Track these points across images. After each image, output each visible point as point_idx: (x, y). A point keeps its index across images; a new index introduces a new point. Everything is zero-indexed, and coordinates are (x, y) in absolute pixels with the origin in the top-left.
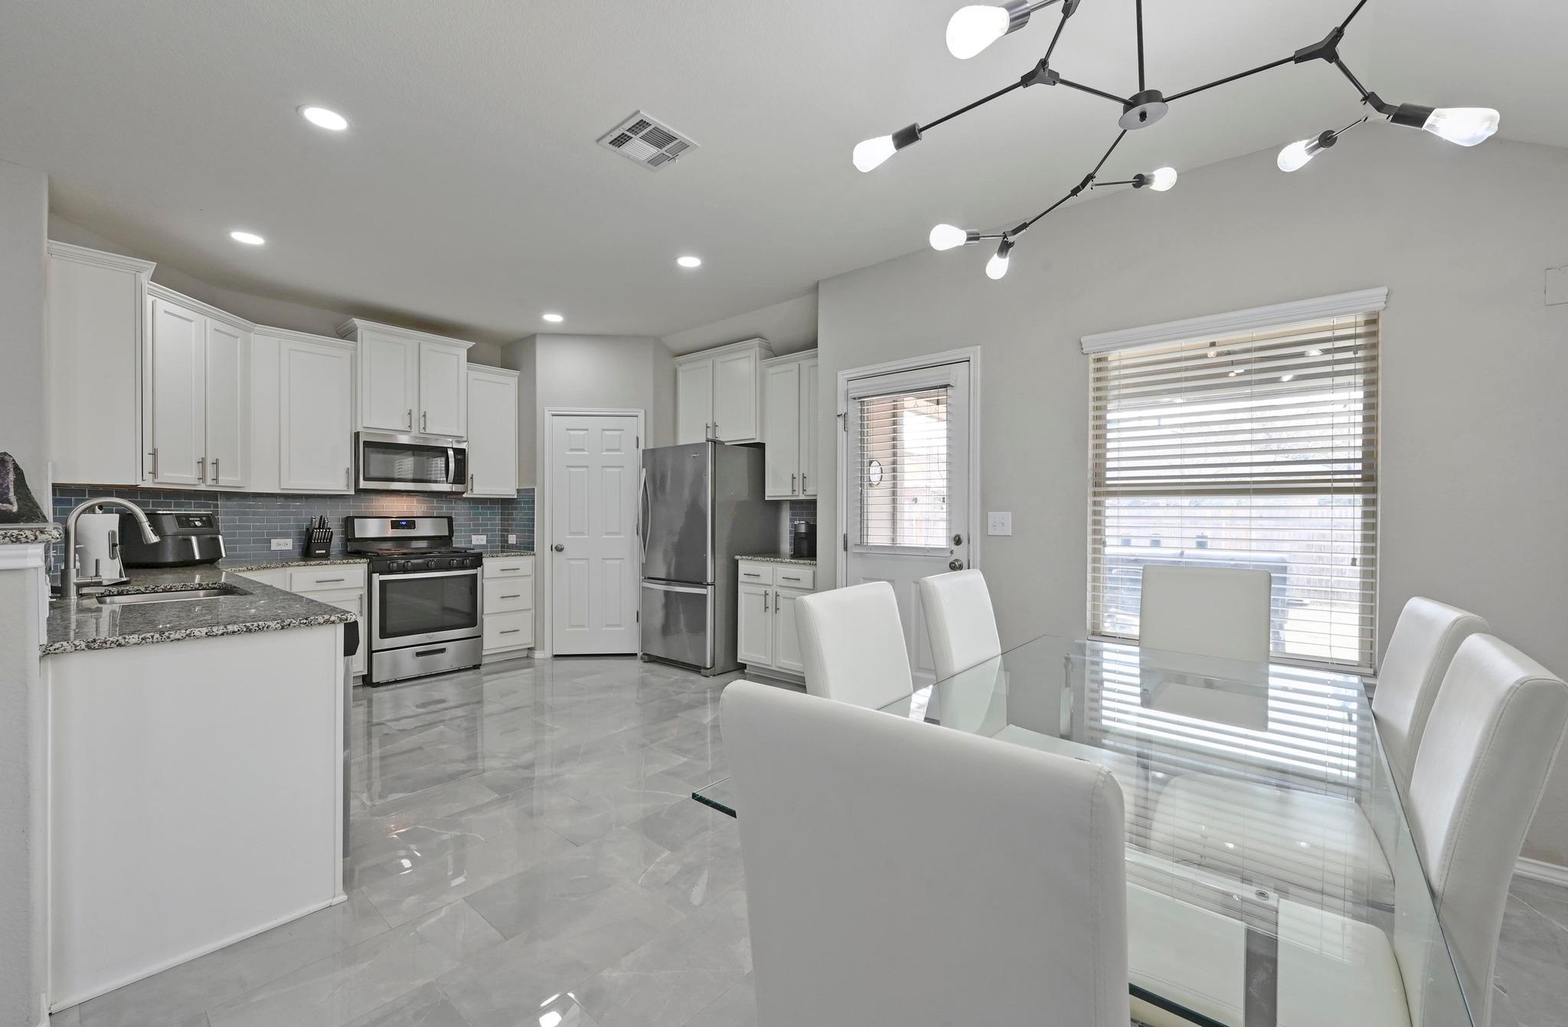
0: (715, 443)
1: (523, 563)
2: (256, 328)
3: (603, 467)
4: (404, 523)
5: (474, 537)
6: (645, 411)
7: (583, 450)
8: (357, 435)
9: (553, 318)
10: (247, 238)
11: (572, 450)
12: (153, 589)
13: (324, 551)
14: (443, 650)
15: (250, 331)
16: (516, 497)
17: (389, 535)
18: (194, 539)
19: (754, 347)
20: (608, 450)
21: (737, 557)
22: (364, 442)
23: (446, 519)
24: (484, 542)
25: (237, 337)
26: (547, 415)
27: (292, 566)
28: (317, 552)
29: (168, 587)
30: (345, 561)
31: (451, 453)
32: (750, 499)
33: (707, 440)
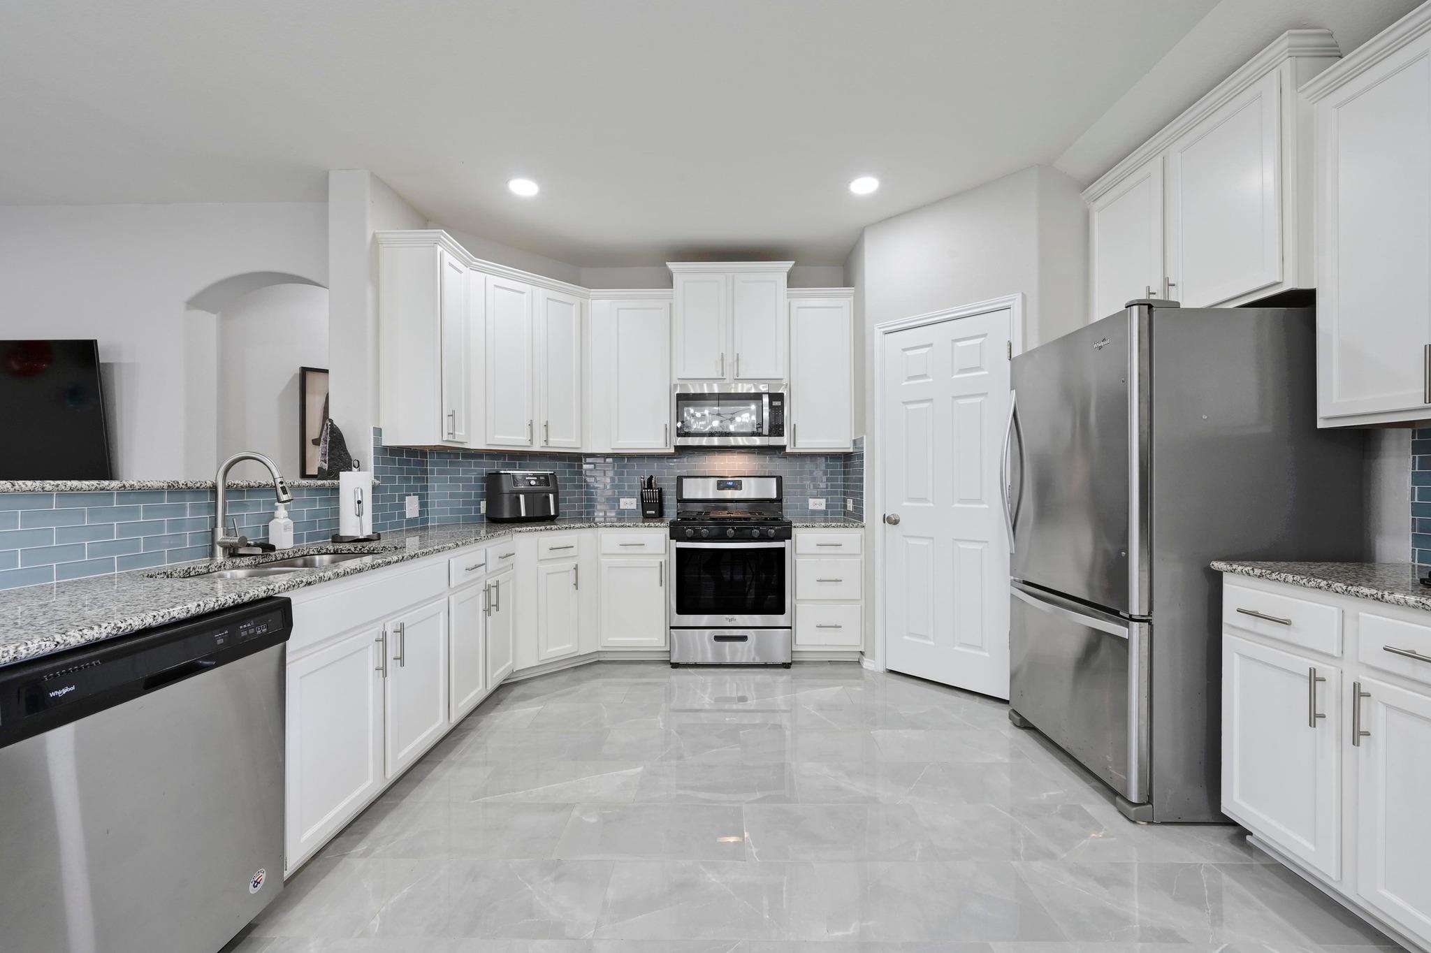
0: (1150, 307)
1: (848, 537)
2: (591, 293)
3: (955, 397)
4: (730, 484)
5: (811, 501)
6: (1024, 296)
7: (925, 376)
8: (671, 388)
9: (864, 186)
10: (523, 188)
11: (910, 378)
12: (360, 549)
13: (648, 512)
14: (744, 638)
15: (587, 297)
16: (851, 450)
17: (711, 496)
18: (522, 497)
20: (962, 371)
21: (1217, 565)
22: (678, 394)
23: (775, 479)
24: (823, 507)
25: (573, 304)
26: (878, 333)
27: (601, 527)
28: (654, 512)
29: (372, 549)
30: (646, 524)
31: (766, 400)
32: (1267, 429)
33: (1129, 306)
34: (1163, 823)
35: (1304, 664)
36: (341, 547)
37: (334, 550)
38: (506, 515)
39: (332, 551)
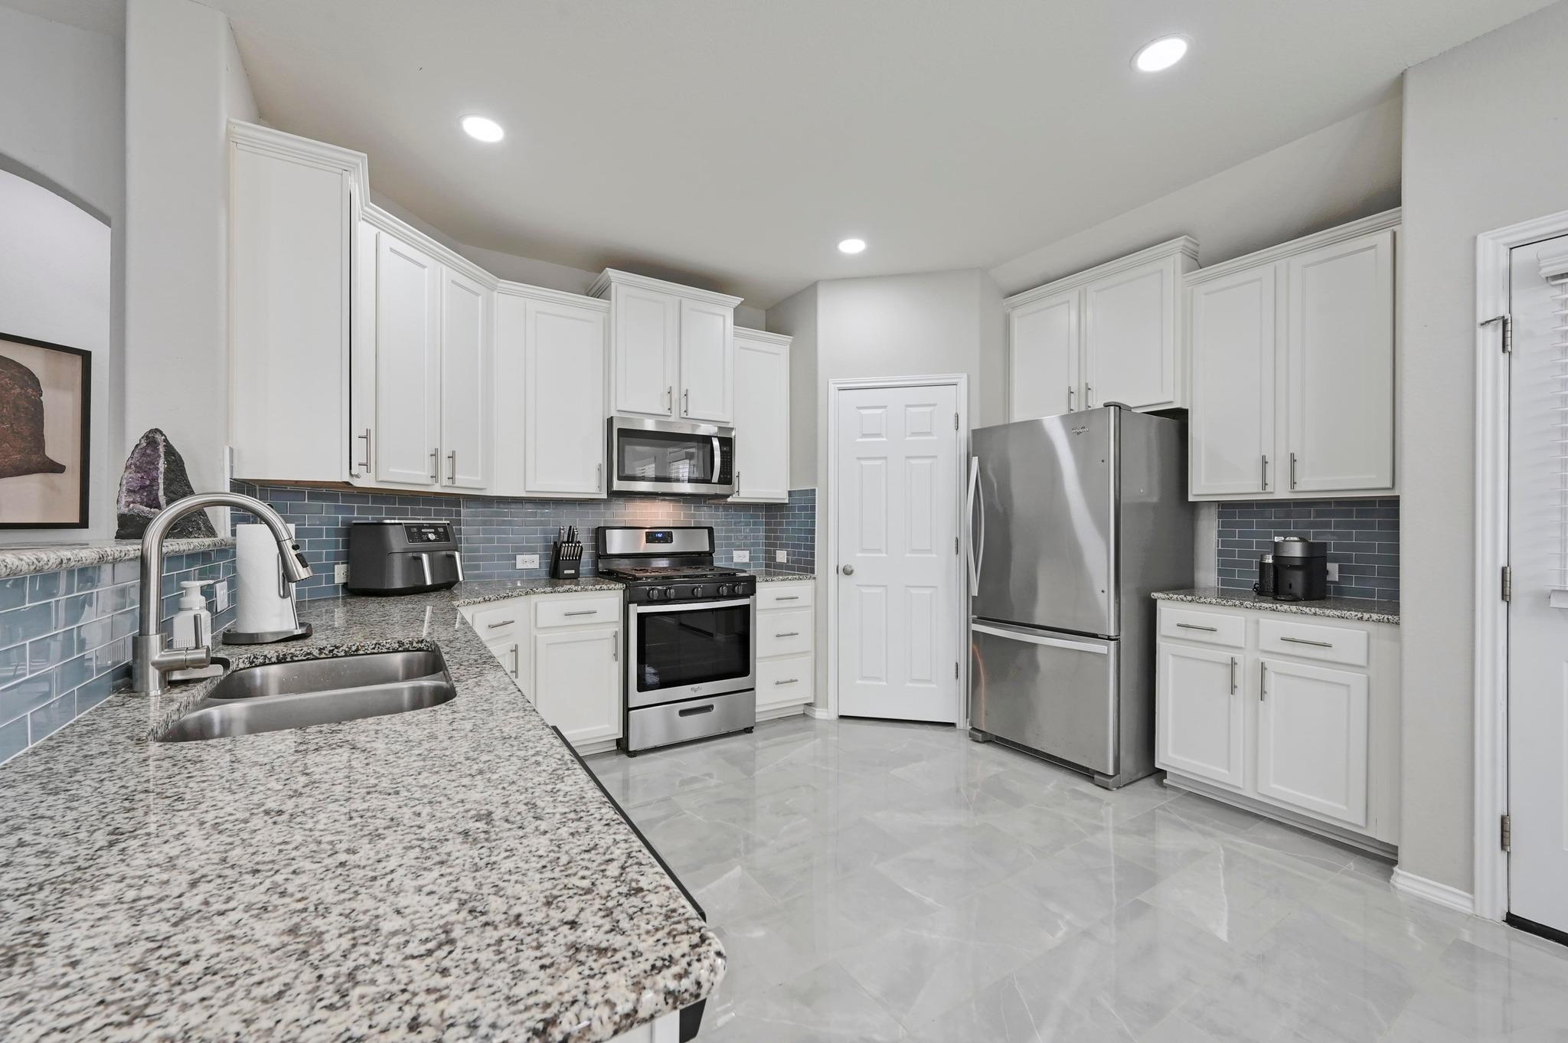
0: (1120, 408)
1: (800, 588)
2: (499, 285)
3: (907, 457)
4: (660, 535)
5: (736, 554)
6: (968, 376)
7: (879, 435)
8: (610, 421)
9: (852, 246)
10: (483, 130)
11: (864, 436)
13: (573, 572)
14: (709, 708)
15: (493, 288)
16: (787, 501)
17: (641, 551)
18: (425, 557)
19: (1173, 257)
20: (914, 434)
21: (1155, 595)
22: (619, 429)
23: (707, 530)
24: (747, 560)
25: (478, 295)
26: (833, 388)
27: (538, 593)
28: (566, 572)
30: (598, 587)
31: (716, 443)
32: (1155, 499)
33: (1107, 405)
34: (1124, 786)
35: (1225, 656)
36: (293, 650)
37: (278, 657)
38: (398, 584)
39: (274, 660)
